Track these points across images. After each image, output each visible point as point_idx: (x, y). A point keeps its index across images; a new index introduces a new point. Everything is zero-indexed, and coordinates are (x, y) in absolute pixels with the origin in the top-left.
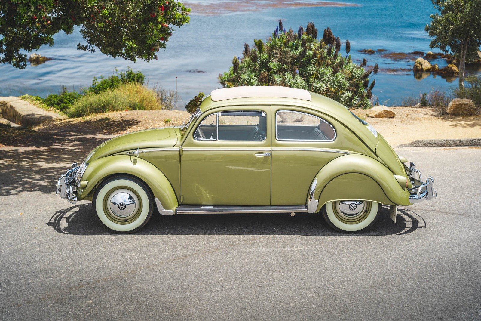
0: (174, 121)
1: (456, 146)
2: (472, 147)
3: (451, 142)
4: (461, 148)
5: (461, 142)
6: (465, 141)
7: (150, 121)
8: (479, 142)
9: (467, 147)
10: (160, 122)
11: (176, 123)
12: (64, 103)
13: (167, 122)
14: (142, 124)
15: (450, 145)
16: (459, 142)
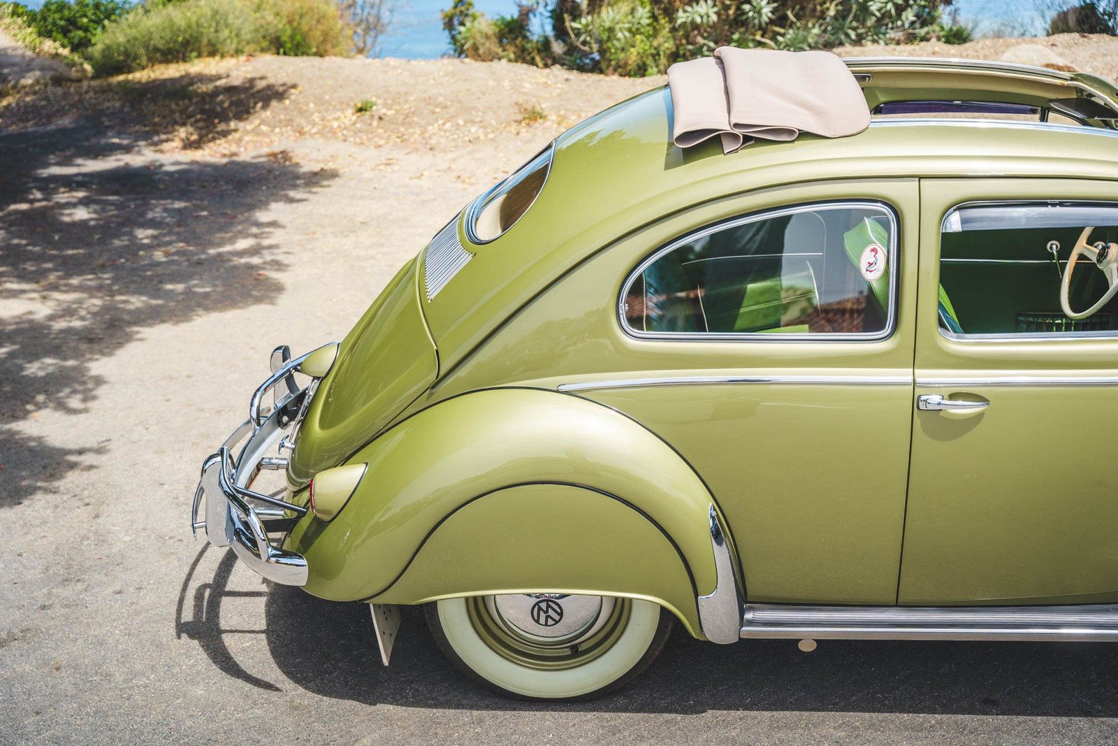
0: (385, 105)
7: (312, 105)
10: (343, 110)
11: (389, 113)
12: (80, 28)
13: (360, 110)
14: (288, 117)
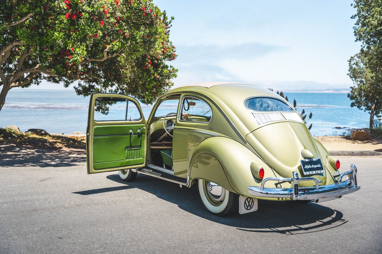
1: (349, 155)
2: (362, 156)
3: (345, 153)
4: (352, 157)
5: (353, 152)
6: (356, 152)
8: (366, 153)
9: (358, 156)
15: (345, 155)
16: (351, 152)
